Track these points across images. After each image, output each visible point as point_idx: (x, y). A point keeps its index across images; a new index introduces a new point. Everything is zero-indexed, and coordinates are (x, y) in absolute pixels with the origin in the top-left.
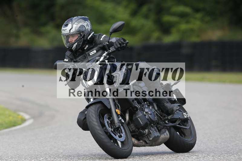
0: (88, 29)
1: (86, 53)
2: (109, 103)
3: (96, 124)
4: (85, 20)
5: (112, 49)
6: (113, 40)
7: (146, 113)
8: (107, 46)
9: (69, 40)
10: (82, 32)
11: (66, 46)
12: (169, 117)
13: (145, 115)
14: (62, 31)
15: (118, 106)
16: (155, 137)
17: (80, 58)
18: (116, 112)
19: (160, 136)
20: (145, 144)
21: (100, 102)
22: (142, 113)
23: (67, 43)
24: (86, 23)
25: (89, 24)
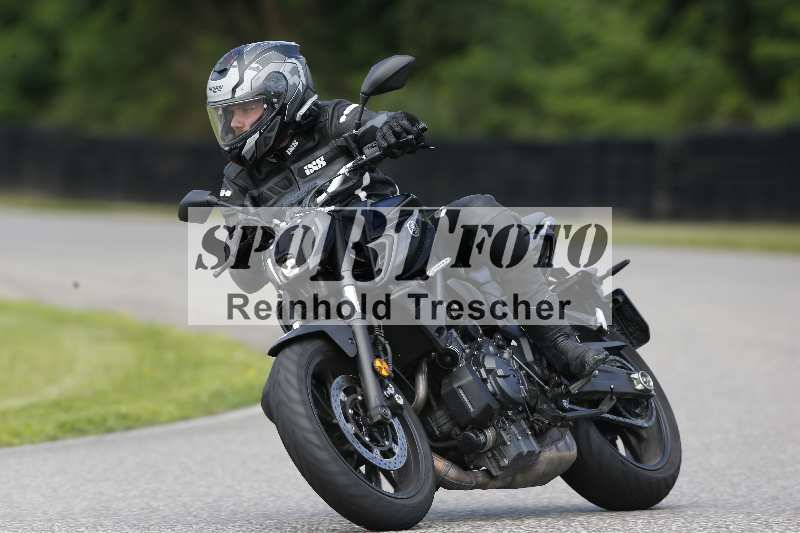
0: (295, 86)
1: (292, 168)
2: (353, 338)
3: (301, 409)
4: (288, 52)
5: (370, 152)
6: (379, 120)
7: (489, 372)
8: (354, 142)
9: (232, 124)
10: (278, 95)
11: (221, 143)
12: (574, 388)
13: (485, 381)
14: (210, 93)
15: (385, 349)
16: (520, 455)
17: (271, 184)
18: (374, 367)
19: (540, 452)
20: (487, 480)
21: (320, 335)
22: (472, 372)
23: (227, 134)
24: (291, 66)
25: (300, 67)
